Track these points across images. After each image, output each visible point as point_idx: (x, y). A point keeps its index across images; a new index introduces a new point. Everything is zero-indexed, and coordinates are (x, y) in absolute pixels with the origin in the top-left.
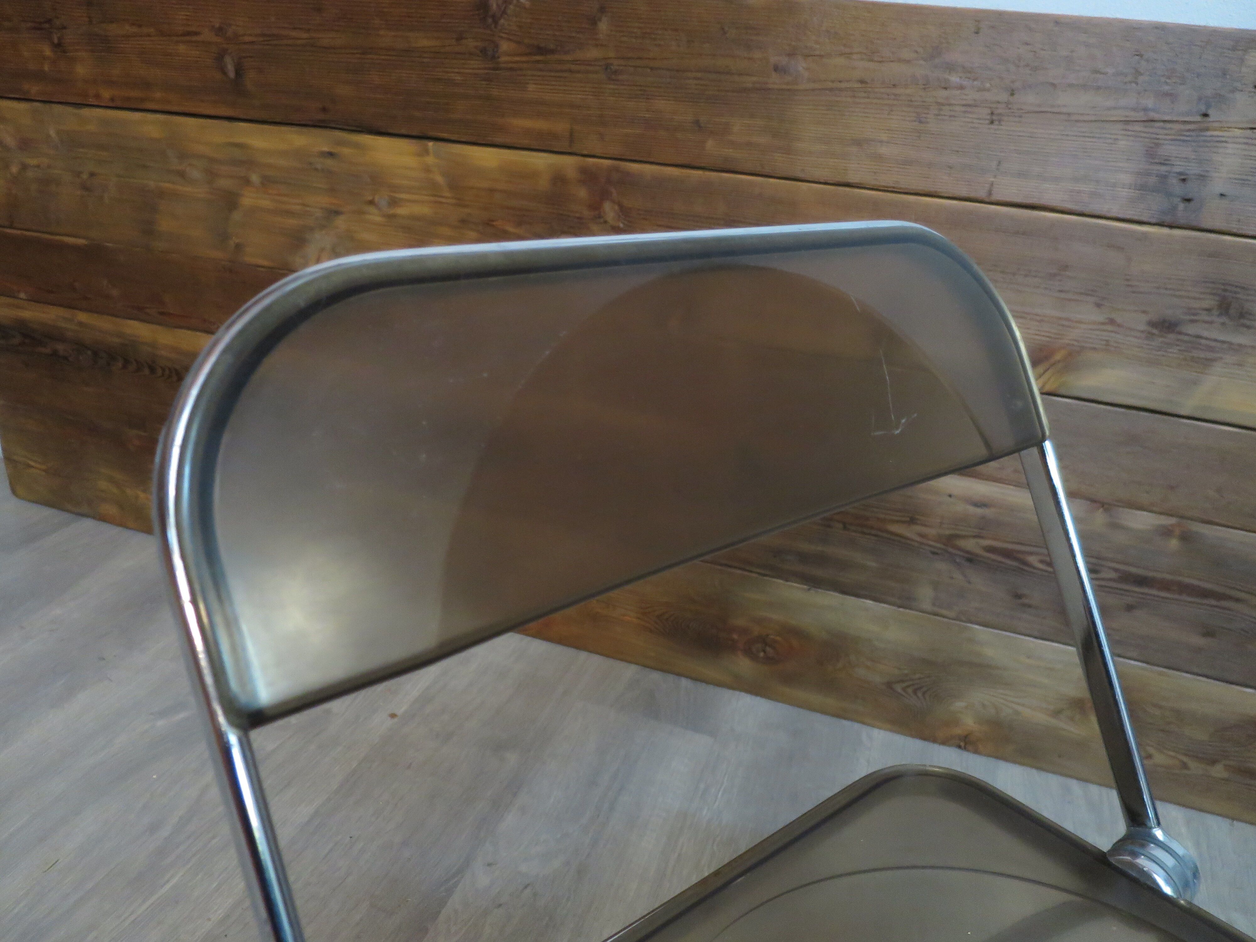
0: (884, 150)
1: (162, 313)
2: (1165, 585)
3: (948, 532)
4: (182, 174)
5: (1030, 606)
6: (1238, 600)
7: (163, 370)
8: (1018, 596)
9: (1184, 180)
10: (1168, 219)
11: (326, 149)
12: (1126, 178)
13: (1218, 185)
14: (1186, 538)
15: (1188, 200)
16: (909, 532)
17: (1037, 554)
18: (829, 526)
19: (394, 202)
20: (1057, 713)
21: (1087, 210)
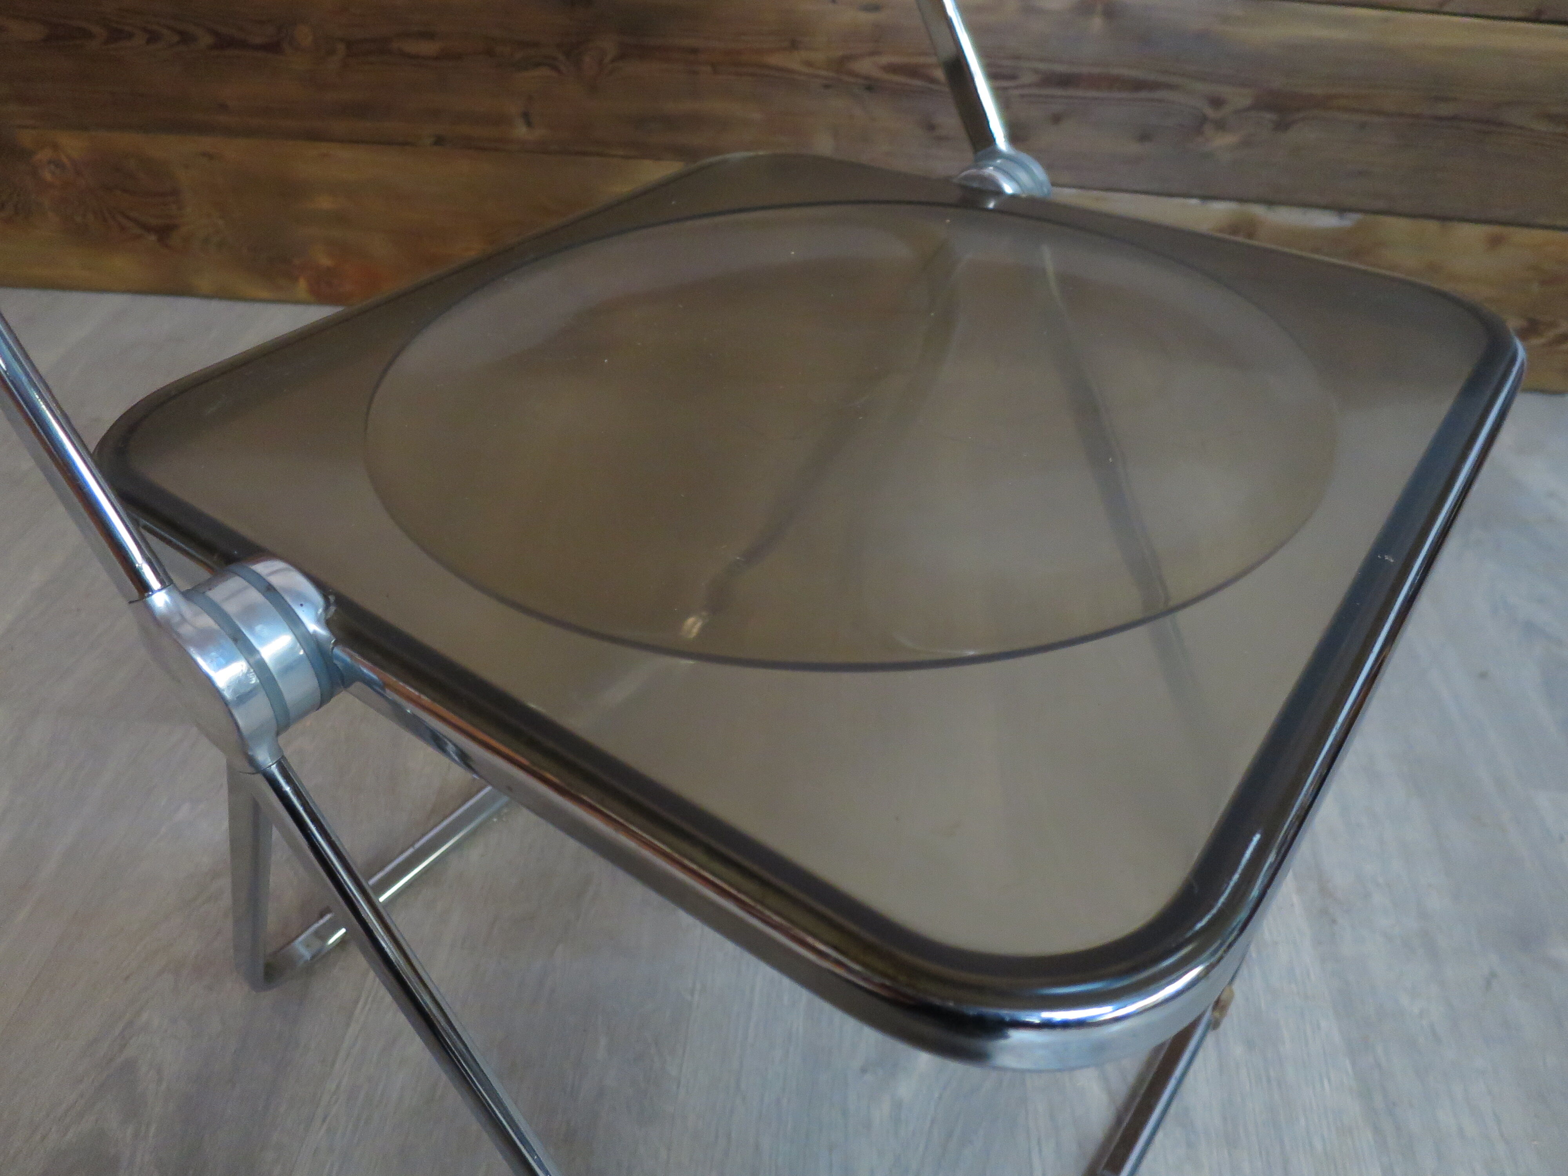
2: (1094, 82)
3: (838, 54)
5: (944, 138)
6: (1172, 87)
8: (931, 127)
16: (793, 61)
18: (696, 74)
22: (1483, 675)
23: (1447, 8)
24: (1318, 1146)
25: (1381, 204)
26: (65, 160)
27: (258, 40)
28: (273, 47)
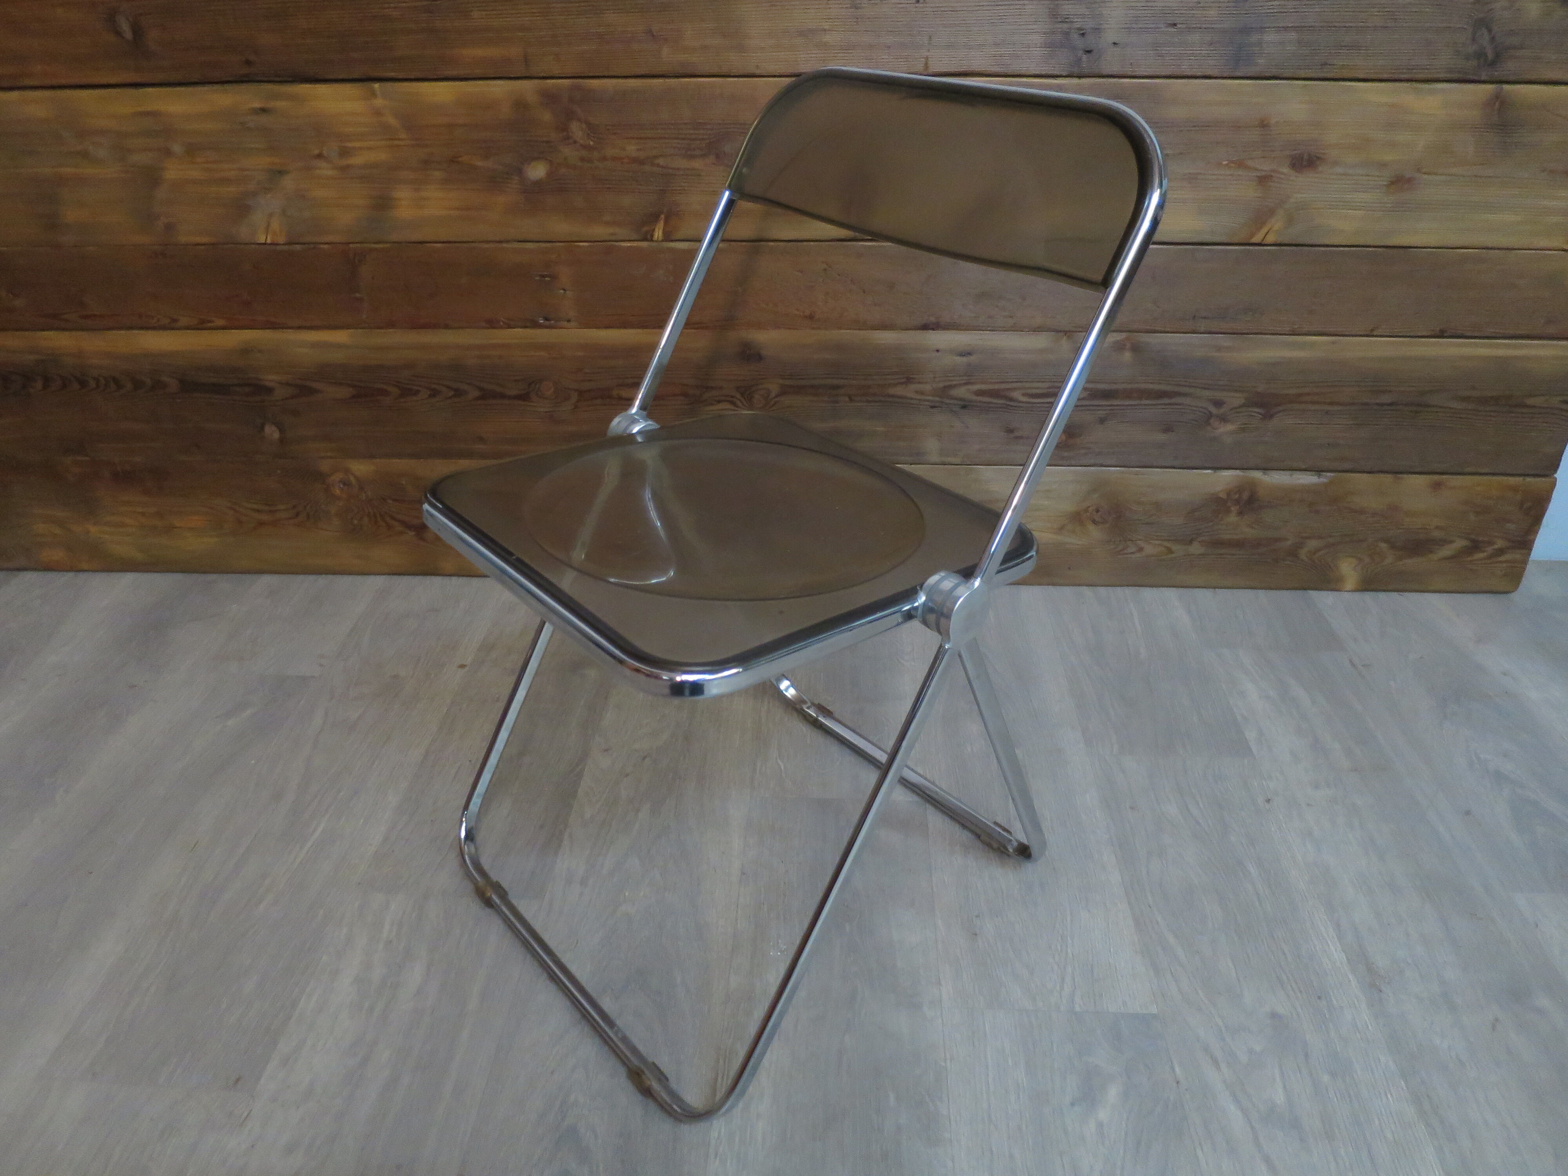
0: (828, 38)
1: (86, 317)
2: (1128, 394)
3: (941, 385)
4: (84, 155)
5: (1021, 437)
6: (1185, 395)
7: (97, 380)
8: (1010, 431)
9: (1083, 34)
10: (1076, 70)
11: (257, 105)
12: (1038, 39)
13: (1110, 36)
14: (1136, 349)
15: (1089, 52)
16: (908, 391)
17: (1019, 389)
18: (837, 402)
19: (344, 153)
20: (1061, 529)
21: (1010, 72)
22: (1468, 813)
23: (1375, 333)
24: (1389, 1136)
25: (1347, 466)
26: (352, 479)
27: (514, 392)
28: (524, 397)
